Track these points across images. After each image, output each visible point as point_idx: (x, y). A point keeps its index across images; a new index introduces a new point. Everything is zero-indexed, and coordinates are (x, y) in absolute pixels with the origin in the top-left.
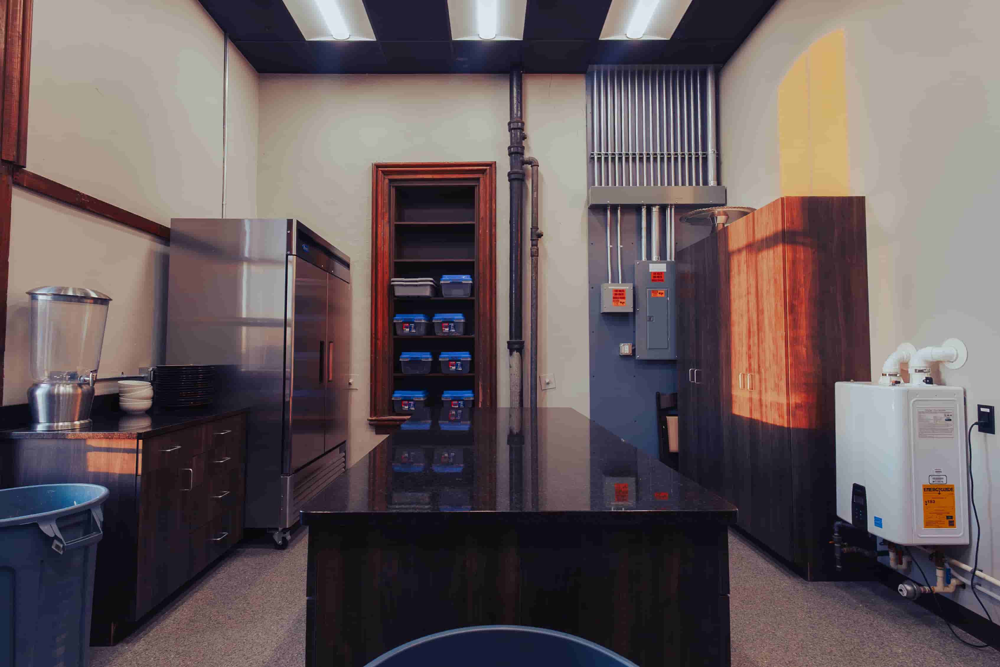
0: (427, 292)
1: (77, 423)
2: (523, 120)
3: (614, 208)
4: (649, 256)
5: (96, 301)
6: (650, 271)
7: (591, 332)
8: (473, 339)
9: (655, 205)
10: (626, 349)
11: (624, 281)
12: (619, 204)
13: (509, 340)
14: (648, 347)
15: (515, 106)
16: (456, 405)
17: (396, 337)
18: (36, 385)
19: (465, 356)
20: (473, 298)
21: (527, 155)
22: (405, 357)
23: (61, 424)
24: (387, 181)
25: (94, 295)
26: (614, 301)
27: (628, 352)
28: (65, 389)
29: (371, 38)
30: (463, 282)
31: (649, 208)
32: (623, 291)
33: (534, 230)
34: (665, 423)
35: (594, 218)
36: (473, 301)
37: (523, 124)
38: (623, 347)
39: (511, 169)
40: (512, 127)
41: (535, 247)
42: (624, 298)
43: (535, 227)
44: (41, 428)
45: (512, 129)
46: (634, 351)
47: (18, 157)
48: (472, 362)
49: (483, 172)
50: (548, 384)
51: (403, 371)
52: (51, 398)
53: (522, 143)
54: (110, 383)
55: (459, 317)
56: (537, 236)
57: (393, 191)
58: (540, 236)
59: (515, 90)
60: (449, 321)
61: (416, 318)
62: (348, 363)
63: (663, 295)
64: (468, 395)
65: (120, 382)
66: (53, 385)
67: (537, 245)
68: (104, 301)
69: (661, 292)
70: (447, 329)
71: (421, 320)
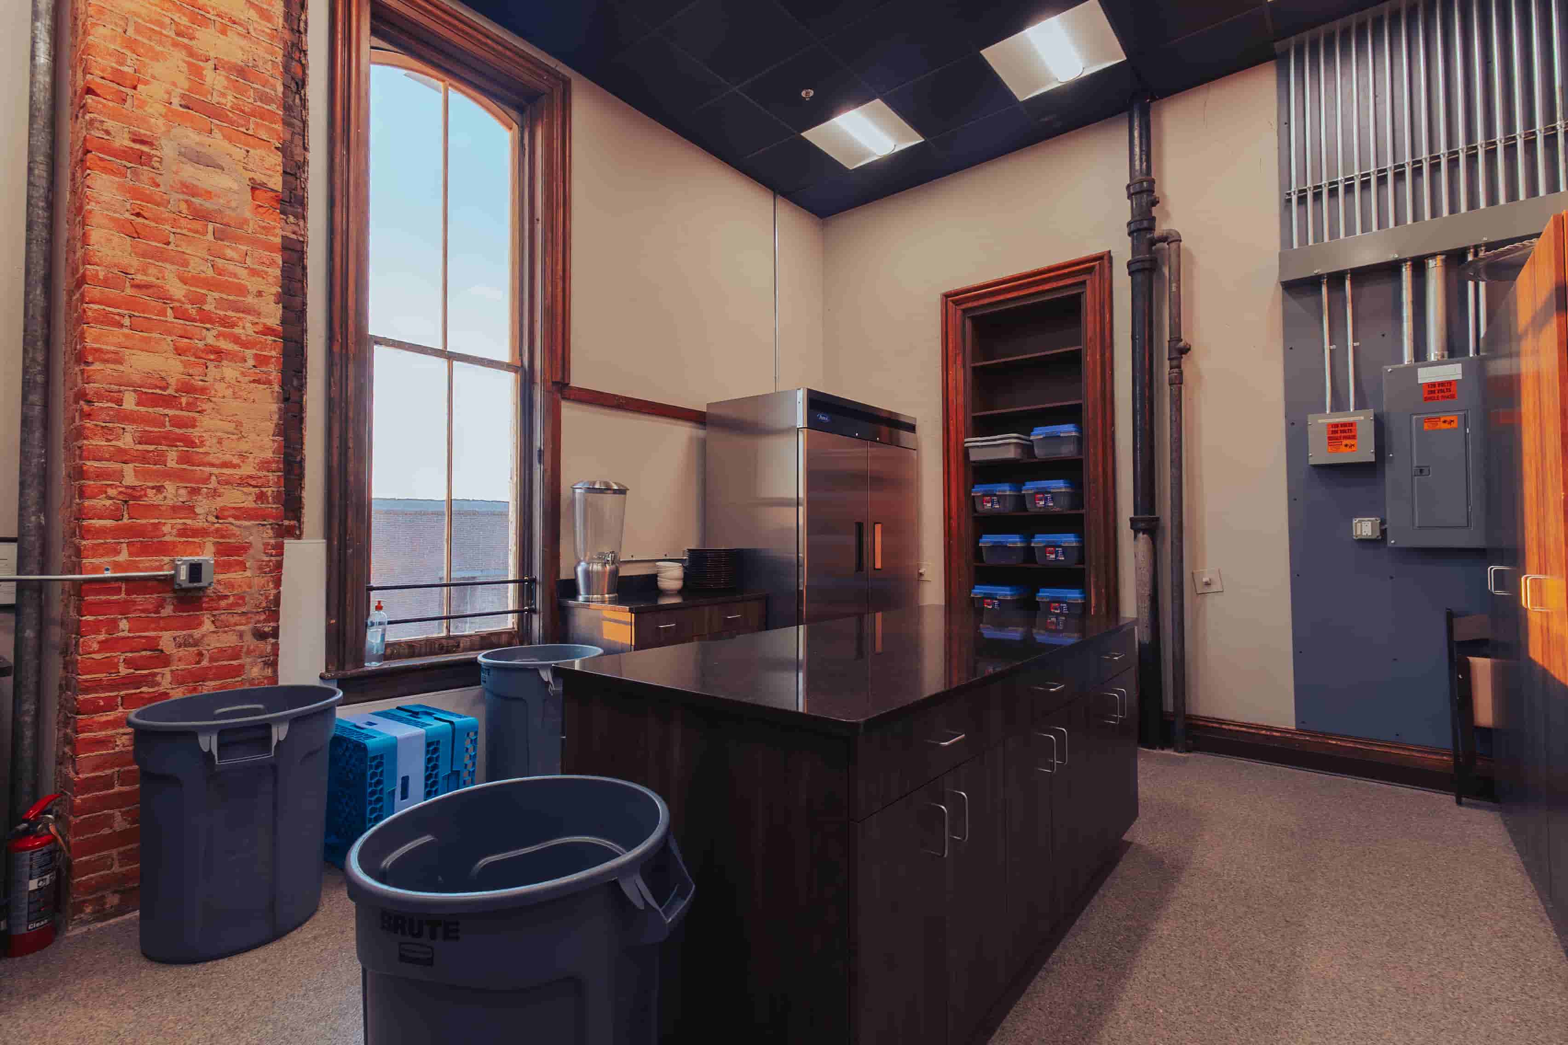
0: (1011, 453)
1: (607, 596)
2: (1153, 176)
3: (1336, 279)
4: (1420, 353)
5: (615, 492)
6: (1420, 381)
7: (1292, 499)
8: (1083, 515)
9: (1433, 256)
10: (1365, 528)
11: (1361, 405)
12: (1347, 270)
13: (1132, 516)
14: (1417, 525)
15: (1137, 157)
16: (1057, 609)
17: (976, 515)
18: (578, 563)
19: (1069, 540)
20: (1080, 457)
21: (1162, 227)
22: (987, 540)
23: (595, 596)
24: (959, 313)
25: (615, 487)
26: (1330, 444)
27: (1370, 534)
28: (597, 567)
29: (917, 139)
30: (1062, 435)
31: (1419, 265)
32: (1351, 424)
33: (1173, 343)
34: (1467, 670)
35: (1295, 305)
36: (1081, 460)
37: (1152, 182)
38: (1359, 524)
39: (1133, 256)
40: (1132, 191)
41: (1176, 370)
42: (1354, 437)
43: (1176, 337)
44: (581, 598)
45: (1133, 194)
46: (1384, 532)
47: (563, 378)
48: (1081, 549)
49: (1090, 270)
50: (1207, 584)
51: (985, 559)
52: (588, 574)
53: (1151, 212)
54: (651, 564)
55: (1059, 486)
56: (1181, 351)
57: (968, 324)
58: (1185, 350)
59: (1136, 134)
60: (1044, 491)
61: (999, 489)
62: (918, 547)
63: (1454, 425)
64: (1074, 595)
65: (658, 563)
66: (588, 564)
67: (1179, 367)
68: (622, 491)
69: (1448, 419)
70: (1042, 503)
71: (1005, 491)
